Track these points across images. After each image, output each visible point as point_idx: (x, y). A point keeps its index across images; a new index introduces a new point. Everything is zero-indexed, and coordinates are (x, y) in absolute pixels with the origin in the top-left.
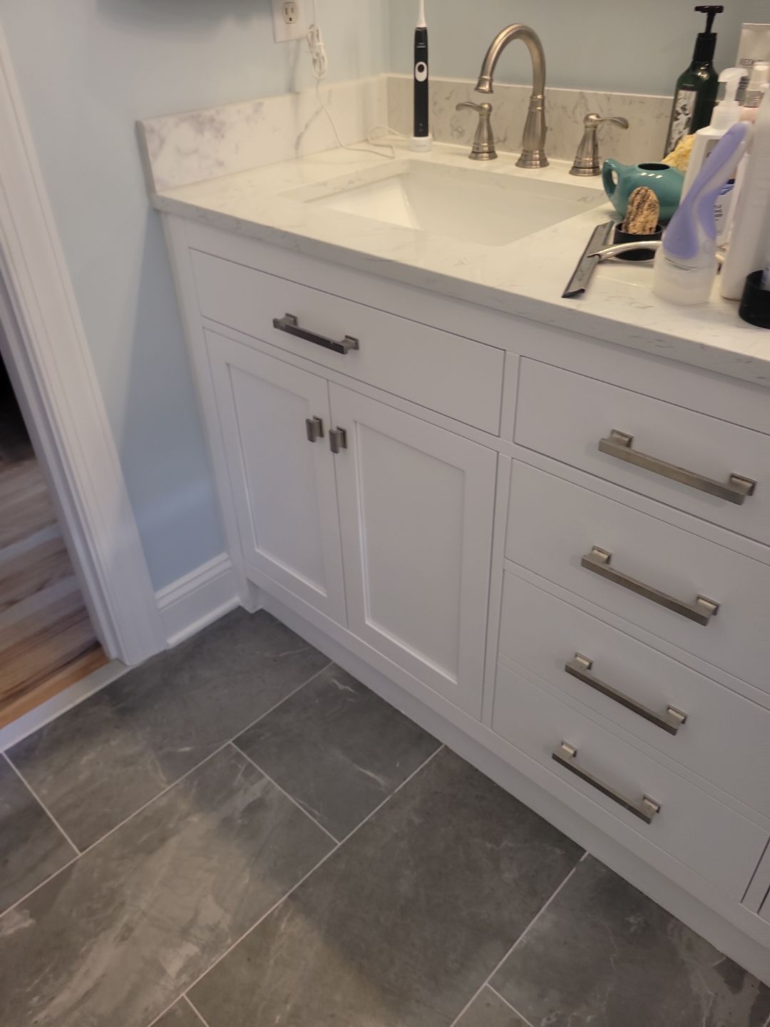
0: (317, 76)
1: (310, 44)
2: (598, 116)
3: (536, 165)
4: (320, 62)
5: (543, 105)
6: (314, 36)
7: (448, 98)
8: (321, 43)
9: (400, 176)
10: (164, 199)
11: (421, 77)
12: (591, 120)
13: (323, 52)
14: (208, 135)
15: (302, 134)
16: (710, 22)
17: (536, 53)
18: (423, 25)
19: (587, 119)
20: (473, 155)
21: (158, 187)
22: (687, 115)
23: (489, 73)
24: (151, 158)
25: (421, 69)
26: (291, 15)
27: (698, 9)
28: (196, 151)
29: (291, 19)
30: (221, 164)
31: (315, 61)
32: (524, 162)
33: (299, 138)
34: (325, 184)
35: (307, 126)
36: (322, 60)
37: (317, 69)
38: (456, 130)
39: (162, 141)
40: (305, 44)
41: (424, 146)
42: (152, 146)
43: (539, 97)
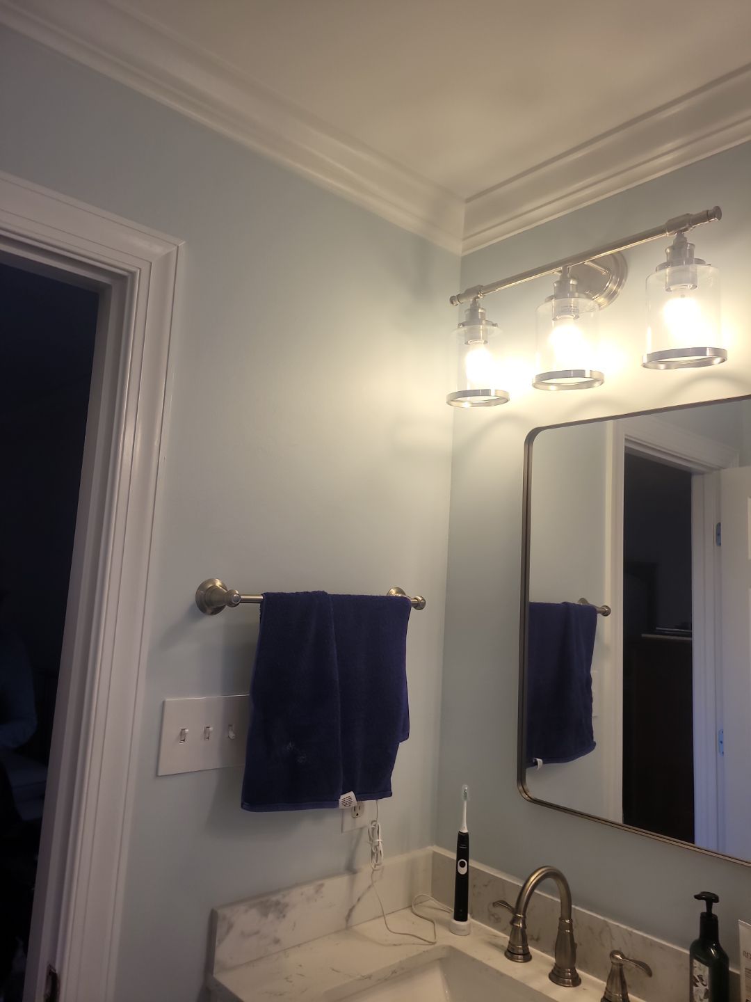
0: (373, 867)
1: (370, 838)
2: (623, 956)
3: (568, 983)
4: (377, 855)
5: (571, 929)
6: (374, 832)
7: (486, 886)
8: (380, 840)
9: (440, 960)
10: (218, 984)
11: (463, 871)
12: (617, 959)
13: (381, 848)
14: (271, 916)
15: (354, 907)
16: (709, 907)
17: (562, 886)
18: (465, 831)
19: (612, 955)
20: (508, 954)
21: (216, 969)
22: (705, 986)
23: (522, 913)
24: (217, 943)
25: (462, 865)
26: (358, 811)
27: (697, 897)
28: (257, 933)
29: (357, 815)
30: (277, 941)
31: (373, 853)
32: (557, 976)
33: (351, 910)
34: (369, 977)
35: (359, 900)
36: (379, 854)
37: (374, 860)
38: (493, 915)
39: (230, 927)
40: (365, 837)
41: (464, 930)
42: (220, 931)
43: (568, 921)
